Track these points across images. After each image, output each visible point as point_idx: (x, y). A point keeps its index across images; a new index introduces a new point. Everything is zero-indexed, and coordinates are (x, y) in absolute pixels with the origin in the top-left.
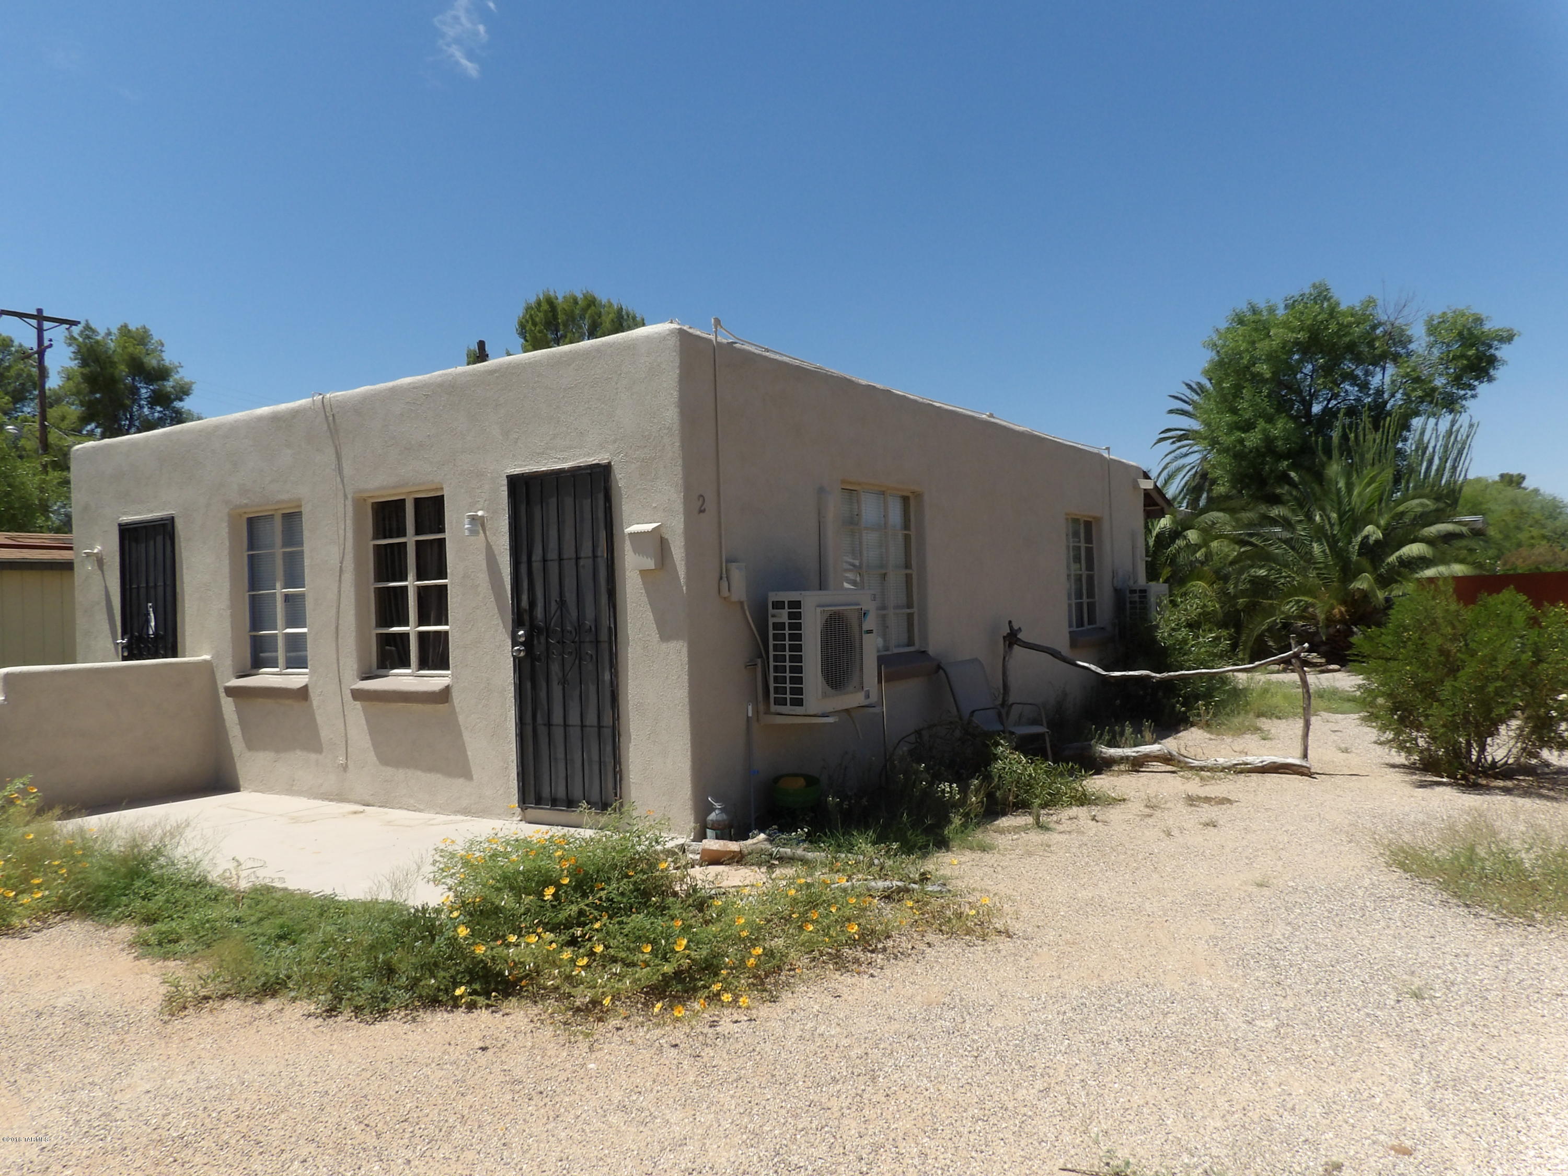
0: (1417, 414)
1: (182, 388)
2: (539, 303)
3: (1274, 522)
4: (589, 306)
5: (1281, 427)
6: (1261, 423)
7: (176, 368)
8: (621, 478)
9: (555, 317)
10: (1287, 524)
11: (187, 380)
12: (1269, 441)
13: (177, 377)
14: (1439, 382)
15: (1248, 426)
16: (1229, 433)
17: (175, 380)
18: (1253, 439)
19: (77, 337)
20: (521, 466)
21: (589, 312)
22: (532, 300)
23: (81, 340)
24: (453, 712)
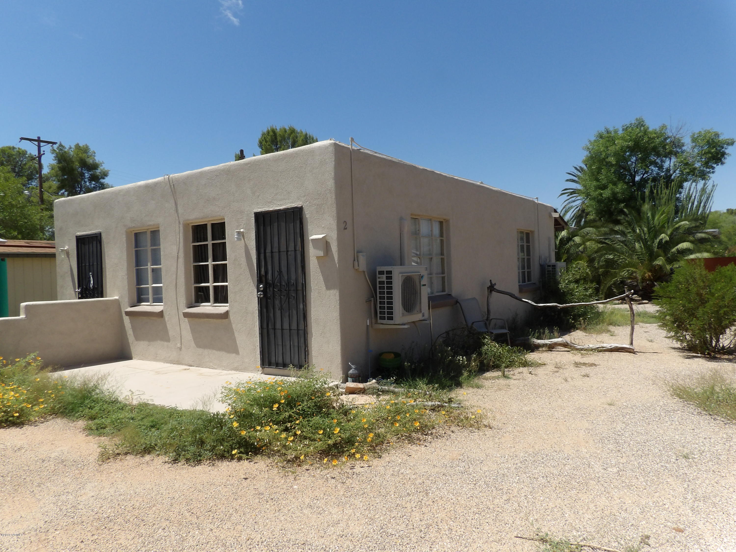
0: (686, 180)
1: (104, 173)
2: (268, 132)
3: (617, 232)
4: (292, 133)
5: (620, 187)
6: (611, 186)
7: (101, 164)
8: (308, 214)
9: (276, 138)
10: (623, 234)
11: (106, 169)
12: (614, 194)
13: (102, 168)
14: (697, 165)
15: (604, 187)
16: (595, 191)
17: (101, 169)
18: (607, 193)
19: (56, 149)
20: (260, 208)
21: (292, 135)
22: (265, 131)
23: (58, 151)
24: (230, 323)
